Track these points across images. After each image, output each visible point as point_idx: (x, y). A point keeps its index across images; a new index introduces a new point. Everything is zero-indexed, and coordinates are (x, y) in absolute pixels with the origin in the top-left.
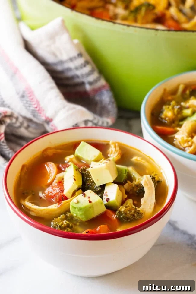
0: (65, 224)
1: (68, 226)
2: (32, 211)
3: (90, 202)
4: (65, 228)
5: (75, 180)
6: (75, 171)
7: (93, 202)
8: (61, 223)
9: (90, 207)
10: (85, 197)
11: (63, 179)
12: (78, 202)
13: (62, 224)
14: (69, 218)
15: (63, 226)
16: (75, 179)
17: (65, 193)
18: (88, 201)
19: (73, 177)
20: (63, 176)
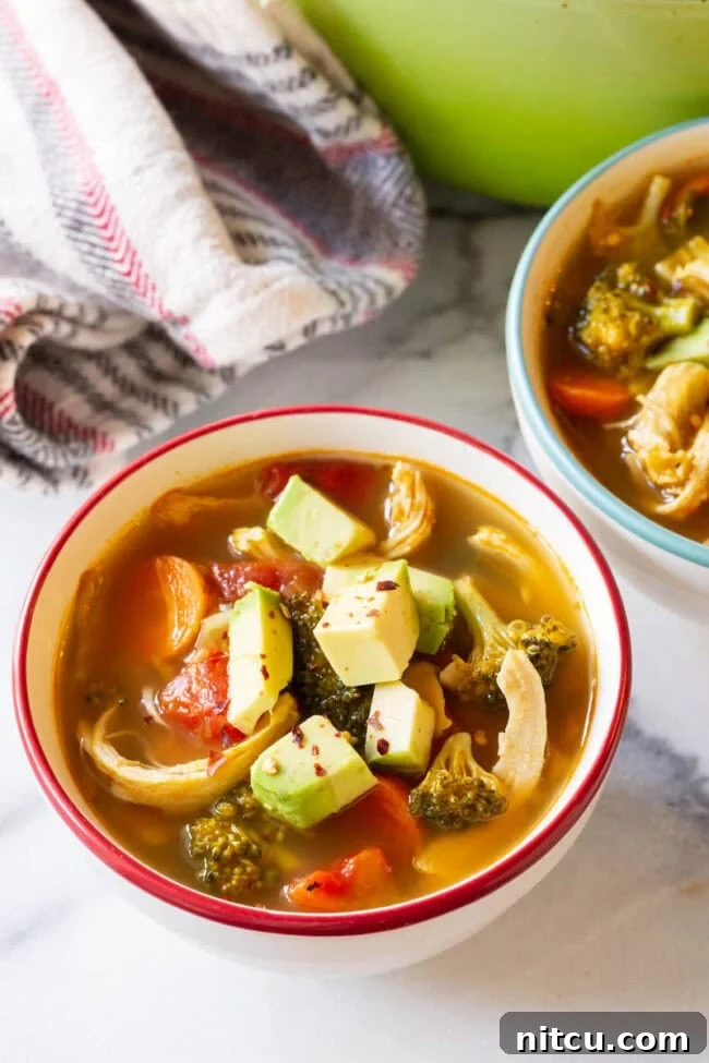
0: (235, 843)
1: (245, 851)
2: (121, 785)
3: (319, 770)
4: (235, 860)
5: (266, 675)
6: (268, 618)
7: (331, 771)
8: (221, 840)
9: (321, 789)
10: (301, 747)
11: (225, 636)
12: (278, 770)
13: (224, 847)
14: (248, 815)
15: (227, 853)
16: (268, 670)
17: (234, 717)
18: (314, 770)
19: (260, 663)
20: (227, 626)
